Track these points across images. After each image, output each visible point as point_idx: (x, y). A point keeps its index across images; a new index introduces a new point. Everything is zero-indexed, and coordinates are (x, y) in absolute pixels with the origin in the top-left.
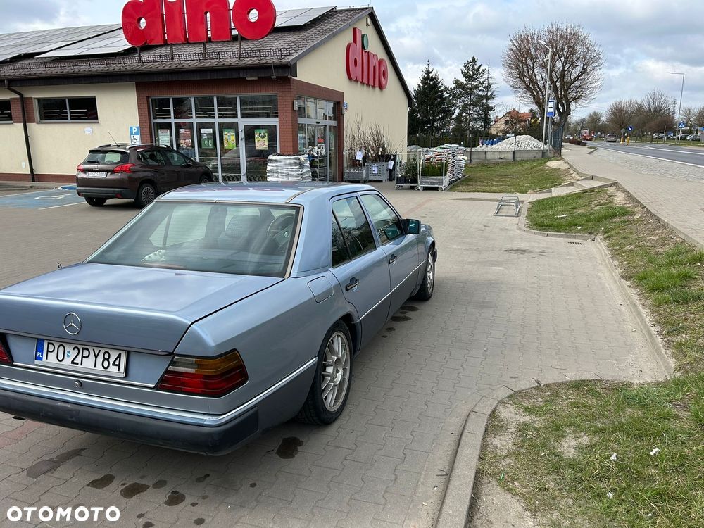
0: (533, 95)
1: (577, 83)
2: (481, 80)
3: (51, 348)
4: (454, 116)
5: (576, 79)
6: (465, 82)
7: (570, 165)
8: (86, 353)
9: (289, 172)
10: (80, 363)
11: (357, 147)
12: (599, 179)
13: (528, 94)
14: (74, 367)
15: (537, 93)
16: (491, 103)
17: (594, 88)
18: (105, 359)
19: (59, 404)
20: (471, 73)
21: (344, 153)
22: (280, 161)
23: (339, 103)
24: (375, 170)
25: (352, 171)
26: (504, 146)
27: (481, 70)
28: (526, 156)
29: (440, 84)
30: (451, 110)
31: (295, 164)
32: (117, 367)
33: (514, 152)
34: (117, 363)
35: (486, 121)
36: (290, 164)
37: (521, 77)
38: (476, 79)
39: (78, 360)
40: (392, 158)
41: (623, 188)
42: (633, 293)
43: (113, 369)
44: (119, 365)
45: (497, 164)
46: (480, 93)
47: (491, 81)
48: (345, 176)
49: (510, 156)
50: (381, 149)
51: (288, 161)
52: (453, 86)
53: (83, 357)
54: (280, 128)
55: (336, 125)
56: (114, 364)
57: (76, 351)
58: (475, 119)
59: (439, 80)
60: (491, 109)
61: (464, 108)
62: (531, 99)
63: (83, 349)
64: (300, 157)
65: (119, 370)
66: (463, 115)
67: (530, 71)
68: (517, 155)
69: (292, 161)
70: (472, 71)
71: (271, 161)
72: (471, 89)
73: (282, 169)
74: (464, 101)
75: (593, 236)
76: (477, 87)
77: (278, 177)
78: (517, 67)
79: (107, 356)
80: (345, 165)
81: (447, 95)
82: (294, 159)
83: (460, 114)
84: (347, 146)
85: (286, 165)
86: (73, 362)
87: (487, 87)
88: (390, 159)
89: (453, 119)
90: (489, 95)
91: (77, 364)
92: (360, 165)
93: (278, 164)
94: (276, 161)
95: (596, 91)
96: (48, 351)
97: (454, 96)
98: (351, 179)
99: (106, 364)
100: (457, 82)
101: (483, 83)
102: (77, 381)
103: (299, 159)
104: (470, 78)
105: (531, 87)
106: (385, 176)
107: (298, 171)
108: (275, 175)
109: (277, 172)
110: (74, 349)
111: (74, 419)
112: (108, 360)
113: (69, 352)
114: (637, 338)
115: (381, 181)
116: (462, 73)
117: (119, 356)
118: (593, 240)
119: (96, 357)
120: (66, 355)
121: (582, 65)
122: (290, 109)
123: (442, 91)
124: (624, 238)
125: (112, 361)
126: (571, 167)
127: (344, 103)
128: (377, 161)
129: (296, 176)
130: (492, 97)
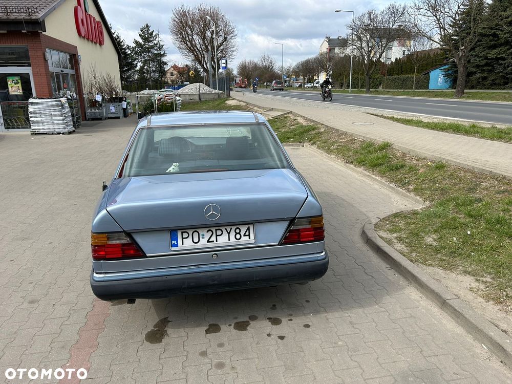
0: (194, 54)
1: (222, 47)
2: (156, 42)
3: (185, 235)
4: (138, 68)
5: (221, 44)
6: (143, 43)
7: (246, 102)
8: (219, 233)
9: (52, 113)
10: (215, 240)
11: (94, 91)
12: (278, 110)
13: (191, 54)
14: (210, 245)
15: (196, 53)
16: (164, 59)
17: (233, 51)
18: (236, 233)
19: (201, 274)
20: (147, 36)
21: (84, 96)
22: (42, 104)
23: (75, 55)
24: (113, 109)
25: (93, 111)
26: (187, 91)
27: (154, 34)
28: (208, 97)
29: (122, 44)
30: (134, 64)
31: (58, 106)
32: (248, 237)
33: (199, 95)
34: (247, 234)
35: (163, 73)
36: (53, 106)
37: (184, 40)
38: (151, 41)
39: (213, 238)
40: (124, 99)
41: (298, 114)
42: (360, 169)
43: (245, 239)
44: (249, 235)
45: (189, 103)
46: (156, 52)
47: (161, 43)
48: (88, 114)
49: (197, 98)
50: (114, 93)
51: (50, 104)
52: (134, 45)
53: (217, 236)
54: (34, 76)
55: (74, 73)
56: (245, 235)
57: (210, 233)
58: (154, 71)
59: (121, 41)
60: (165, 64)
61: (145, 62)
62: (193, 57)
63: (216, 230)
64: (60, 99)
65: (249, 238)
66: (146, 67)
67: (190, 37)
68: (202, 97)
69: (55, 103)
70: (147, 34)
71: (32, 104)
72: (148, 48)
73: (45, 110)
74: (144, 57)
75: (302, 144)
76: (152, 47)
77: (41, 117)
78: (181, 34)
79: (238, 231)
80: (86, 105)
81: (129, 52)
82: (56, 101)
83: (142, 68)
84: (85, 91)
85: (48, 106)
86: (208, 241)
87: (159, 48)
88: (123, 100)
89: (137, 71)
90: (162, 53)
91: (213, 241)
92: (100, 105)
93: (40, 106)
94: (37, 103)
95: (235, 53)
96: (183, 238)
97: (135, 53)
98: (93, 116)
99: (238, 236)
100: (136, 42)
101: (156, 45)
102: (215, 254)
103: (60, 101)
104: (146, 40)
105: (192, 49)
106: (121, 114)
107: (61, 111)
108: (38, 115)
109: (41, 113)
110: (207, 232)
111: (216, 282)
112: (239, 233)
113: (203, 235)
114: (385, 191)
115: (118, 118)
116: (140, 35)
117: (248, 229)
118: (303, 146)
119: (229, 233)
120: (201, 238)
121: (223, 35)
122: (43, 59)
123: (124, 49)
124: (325, 143)
125: (242, 233)
126: (247, 104)
127: (78, 56)
128: (112, 102)
129: (59, 116)
130: (164, 55)
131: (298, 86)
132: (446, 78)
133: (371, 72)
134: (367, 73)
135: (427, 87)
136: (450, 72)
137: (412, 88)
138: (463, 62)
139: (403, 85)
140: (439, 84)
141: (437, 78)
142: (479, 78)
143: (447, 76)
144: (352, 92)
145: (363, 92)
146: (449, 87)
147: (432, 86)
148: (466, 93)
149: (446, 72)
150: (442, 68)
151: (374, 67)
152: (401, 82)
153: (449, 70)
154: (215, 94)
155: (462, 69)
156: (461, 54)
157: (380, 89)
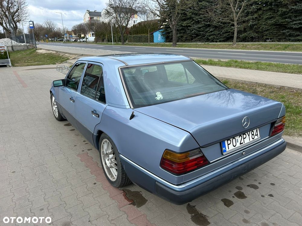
5: (17, 11)
14: (242, 146)
17: (27, 16)
28: (19, 48)
33: (12, 46)
39: (243, 141)
43: (256, 138)
44: (257, 135)
49: (10, 49)
53: (244, 138)
56: (256, 135)
57: (241, 137)
63: (243, 135)
68: (14, 48)
79: (253, 133)
91: (242, 143)
96: (228, 145)
99: (253, 137)
102: (243, 151)
113: (237, 140)
117: (257, 131)
119: (249, 136)
120: (237, 142)
125: (255, 134)
131: (73, 41)
132: (162, 36)
133: (123, 32)
134: (122, 33)
135: (153, 42)
136: (164, 33)
137: (148, 42)
138: (175, 28)
139: (139, 40)
140: (159, 40)
141: (158, 36)
142: (179, 37)
143: (162, 35)
144: (114, 44)
145: (120, 44)
146: (164, 42)
147: (155, 41)
148: (178, 44)
149: (162, 33)
150: (160, 31)
151: (125, 29)
152: (138, 39)
153: (164, 32)
154: (24, 46)
155: (174, 31)
156: (173, 23)
157: (127, 42)
